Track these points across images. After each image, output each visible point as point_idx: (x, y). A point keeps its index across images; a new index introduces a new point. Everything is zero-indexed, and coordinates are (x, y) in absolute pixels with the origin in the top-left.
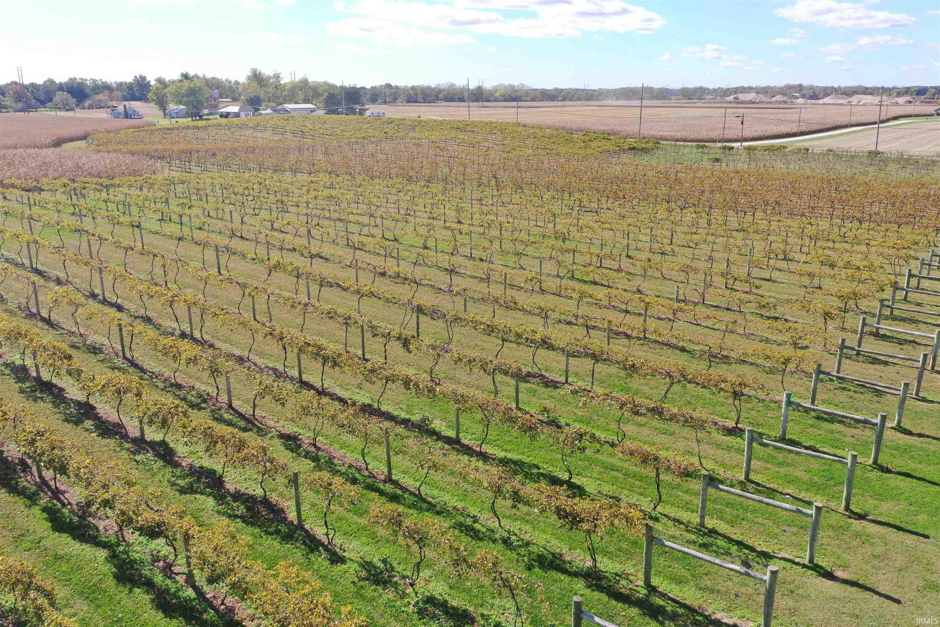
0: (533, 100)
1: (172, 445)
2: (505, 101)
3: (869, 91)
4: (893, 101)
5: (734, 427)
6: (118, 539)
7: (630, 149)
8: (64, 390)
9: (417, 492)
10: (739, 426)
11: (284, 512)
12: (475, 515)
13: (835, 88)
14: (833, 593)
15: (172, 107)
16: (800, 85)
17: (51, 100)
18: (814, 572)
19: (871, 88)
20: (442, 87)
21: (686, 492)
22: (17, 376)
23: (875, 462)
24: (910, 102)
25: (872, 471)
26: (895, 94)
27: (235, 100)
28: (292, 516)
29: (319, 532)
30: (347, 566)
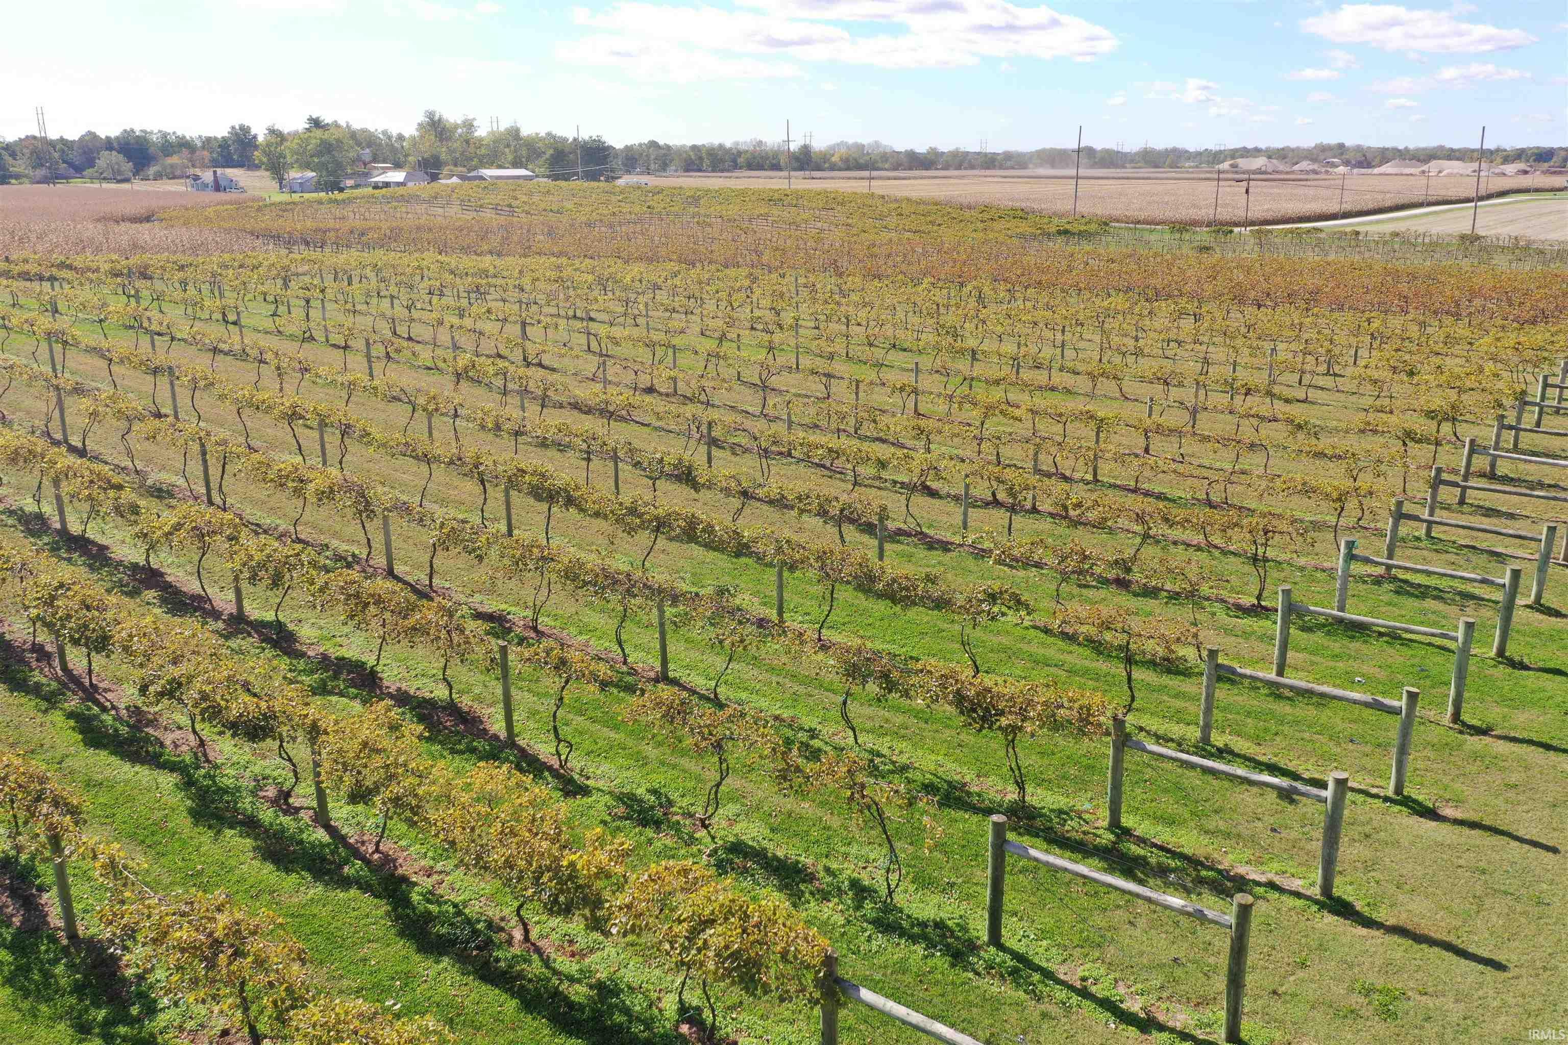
0: (895, 169)
1: (291, 627)
2: (848, 169)
3: (1457, 154)
4: (1497, 171)
5: (1254, 605)
6: (197, 758)
7: (1059, 233)
8: (107, 548)
9: (712, 696)
10: (1263, 603)
11: (482, 722)
12: (813, 726)
13: (1399, 151)
14: (1440, 839)
15: (294, 174)
16: (1341, 146)
17: (92, 165)
18: (1404, 809)
19: (1459, 150)
20: (743, 147)
21: (1176, 696)
22: (28, 529)
23: (1501, 652)
24: (1526, 172)
25: (1495, 666)
26: (1499, 160)
27: (398, 166)
28: (498, 727)
29: (545, 750)
30: (594, 798)
